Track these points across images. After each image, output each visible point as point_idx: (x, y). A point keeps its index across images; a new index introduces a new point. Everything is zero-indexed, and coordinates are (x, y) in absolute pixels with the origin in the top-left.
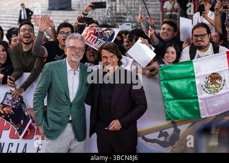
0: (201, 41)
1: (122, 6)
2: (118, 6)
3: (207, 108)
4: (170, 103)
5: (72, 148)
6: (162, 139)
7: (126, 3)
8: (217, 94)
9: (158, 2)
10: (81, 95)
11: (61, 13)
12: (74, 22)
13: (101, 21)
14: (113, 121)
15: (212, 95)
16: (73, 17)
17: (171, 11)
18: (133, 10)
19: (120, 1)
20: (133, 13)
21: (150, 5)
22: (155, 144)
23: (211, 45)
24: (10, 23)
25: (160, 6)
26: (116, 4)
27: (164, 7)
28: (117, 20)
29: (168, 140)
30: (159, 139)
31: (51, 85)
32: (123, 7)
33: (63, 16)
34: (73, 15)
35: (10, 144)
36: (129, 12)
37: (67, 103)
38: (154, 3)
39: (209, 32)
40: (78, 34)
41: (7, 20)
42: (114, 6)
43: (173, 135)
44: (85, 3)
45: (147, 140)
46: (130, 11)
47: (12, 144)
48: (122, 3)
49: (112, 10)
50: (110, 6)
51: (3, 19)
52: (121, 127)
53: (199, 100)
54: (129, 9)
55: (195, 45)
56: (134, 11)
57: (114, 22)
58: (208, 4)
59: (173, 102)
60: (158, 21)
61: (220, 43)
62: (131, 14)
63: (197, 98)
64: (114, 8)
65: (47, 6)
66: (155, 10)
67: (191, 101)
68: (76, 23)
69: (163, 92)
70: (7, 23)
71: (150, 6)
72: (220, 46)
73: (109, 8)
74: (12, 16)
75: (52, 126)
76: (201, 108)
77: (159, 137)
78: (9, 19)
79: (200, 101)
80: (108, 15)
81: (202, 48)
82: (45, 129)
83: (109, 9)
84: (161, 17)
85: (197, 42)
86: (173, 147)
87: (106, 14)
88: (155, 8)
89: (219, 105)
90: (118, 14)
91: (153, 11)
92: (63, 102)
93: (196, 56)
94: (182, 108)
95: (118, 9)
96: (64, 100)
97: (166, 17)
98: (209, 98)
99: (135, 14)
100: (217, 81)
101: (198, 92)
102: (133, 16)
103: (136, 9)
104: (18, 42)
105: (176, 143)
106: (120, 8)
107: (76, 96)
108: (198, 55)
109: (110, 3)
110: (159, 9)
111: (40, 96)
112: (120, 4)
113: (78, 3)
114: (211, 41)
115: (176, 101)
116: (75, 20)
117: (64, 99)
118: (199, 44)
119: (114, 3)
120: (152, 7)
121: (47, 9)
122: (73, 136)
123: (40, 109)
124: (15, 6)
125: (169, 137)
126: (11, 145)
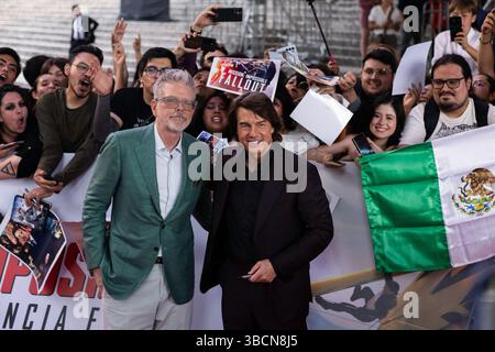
0: (448, 93)
1: (279, 14)
2: (270, 14)
3: (464, 245)
4: (384, 234)
5: (162, 319)
6: (360, 303)
7: (287, 8)
8: (485, 214)
9: (358, 8)
10: (186, 204)
11: (146, 26)
12: (176, 47)
13: (233, 46)
14: (259, 263)
15: (474, 217)
16: (173, 35)
17: (386, 27)
18: (302, 23)
19: (275, 4)
20: (302, 29)
21: (341, 13)
22: (344, 314)
23: (471, 102)
24: (35, 47)
25: (360, 16)
26: (265, 10)
27: (370, 18)
28: (266, 44)
29: (372, 306)
30: (352, 303)
31: (120, 179)
32: (282, 17)
33: (152, 33)
34: (173, 31)
35: (30, 306)
36: (293, 28)
37: (154, 220)
38: (348, 9)
39: (467, 74)
40: (181, 71)
41: (30, 39)
42: (261, 13)
43: (384, 296)
44: (198, 5)
45: (327, 305)
46: (296, 25)
47: (36, 306)
48: (279, 8)
49: (257, 22)
50: (252, 14)
51: (21, 36)
52: (275, 275)
53: (446, 228)
54: (295, 21)
55: (437, 102)
56: (305, 26)
57: (259, 48)
58: (469, 15)
59: (391, 232)
60: (357, 49)
61: (491, 99)
62: (297, 32)
63: (442, 224)
64: (261, 19)
65: (118, 11)
66: (350, 24)
67: (430, 231)
68: (179, 49)
69: (369, 211)
70: (29, 46)
71: (340, 16)
72: (491, 106)
73: (250, 17)
74: (40, 30)
75: (120, 268)
76: (451, 247)
77: (353, 299)
78: (35, 36)
79: (448, 231)
80: (249, 33)
81: (450, 109)
82: (106, 278)
83: (252, 21)
84: (362, 41)
85: (440, 95)
86: (383, 321)
87: (243, 30)
88: (350, 20)
89: (490, 238)
90: (269, 31)
91: (345, 26)
92: (145, 217)
93: (439, 125)
94: (410, 246)
95: (270, 21)
96: (148, 214)
97: (373, 40)
98: (469, 223)
99: (305, 32)
100: (485, 186)
101: (444, 211)
102: (302, 38)
103: (308, 22)
104: (51, 85)
105: (391, 312)
106: (274, 18)
107: (175, 205)
108: (443, 124)
109: (253, 7)
110: (358, 23)
111: (98, 205)
112: (275, 9)
113: (184, 7)
114: (471, 93)
115: (396, 231)
116: (177, 42)
117: (149, 212)
118: (446, 99)
119: (261, 7)
120: (344, 19)
121: (116, 16)
122: (164, 292)
123: (97, 233)
124: (49, 10)
125: (376, 299)
126: (32, 308)
